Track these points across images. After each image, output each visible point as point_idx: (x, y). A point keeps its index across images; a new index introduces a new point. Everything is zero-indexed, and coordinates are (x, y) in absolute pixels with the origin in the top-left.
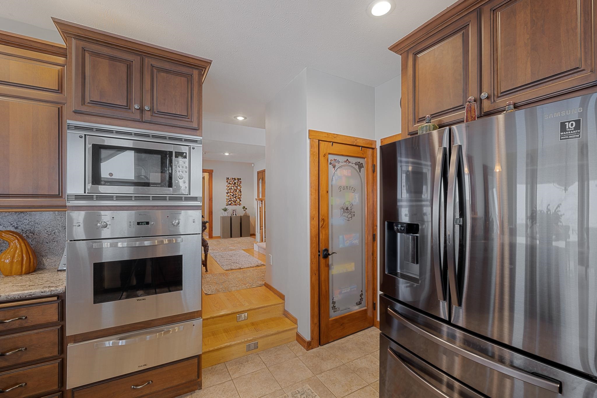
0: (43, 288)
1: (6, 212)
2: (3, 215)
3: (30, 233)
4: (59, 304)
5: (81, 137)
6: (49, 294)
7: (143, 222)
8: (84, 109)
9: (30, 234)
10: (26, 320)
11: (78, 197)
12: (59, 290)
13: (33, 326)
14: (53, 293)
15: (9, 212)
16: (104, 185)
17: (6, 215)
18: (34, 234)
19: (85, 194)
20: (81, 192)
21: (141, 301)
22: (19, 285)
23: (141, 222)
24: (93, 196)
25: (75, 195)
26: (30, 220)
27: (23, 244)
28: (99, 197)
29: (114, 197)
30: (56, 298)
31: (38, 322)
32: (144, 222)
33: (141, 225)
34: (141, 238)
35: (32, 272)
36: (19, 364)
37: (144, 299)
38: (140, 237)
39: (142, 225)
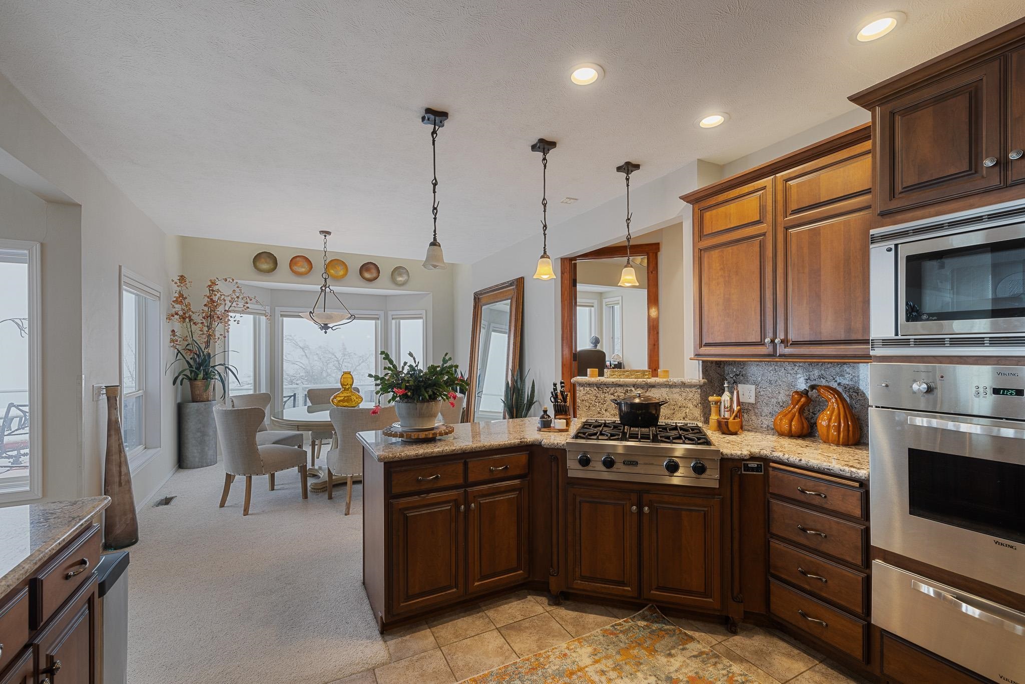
0: (843, 466)
1: (829, 363)
2: (826, 366)
3: (854, 392)
4: (863, 494)
5: (889, 250)
6: (848, 475)
7: (1008, 390)
8: (895, 204)
9: (854, 394)
10: (825, 499)
11: (887, 343)
12: (861, 474)
13: (833, 511)
14: (853, 476)
15: (831, 363)
16: (927, 320)
17: (829, 366)
18: (858, 394)
19: (897, 337)
20: (891, 335)
21: (1002, 546)
22: (826, 454)
23: (1004, 390)
24: (909, 339)
25: (883, 340)
26: (853, 375)
27: (841, 406)
28: (919, 342)
29: (946, 340)
30: (857, 485)
31: (836, 508)
32: (1012, 390)
33: (1003, 394)
34: (1004, 421)
35: (852, 445)
36: (819, 551)
37: (1012, 547)
38: (1001, 419)
39: (1007, 395)
